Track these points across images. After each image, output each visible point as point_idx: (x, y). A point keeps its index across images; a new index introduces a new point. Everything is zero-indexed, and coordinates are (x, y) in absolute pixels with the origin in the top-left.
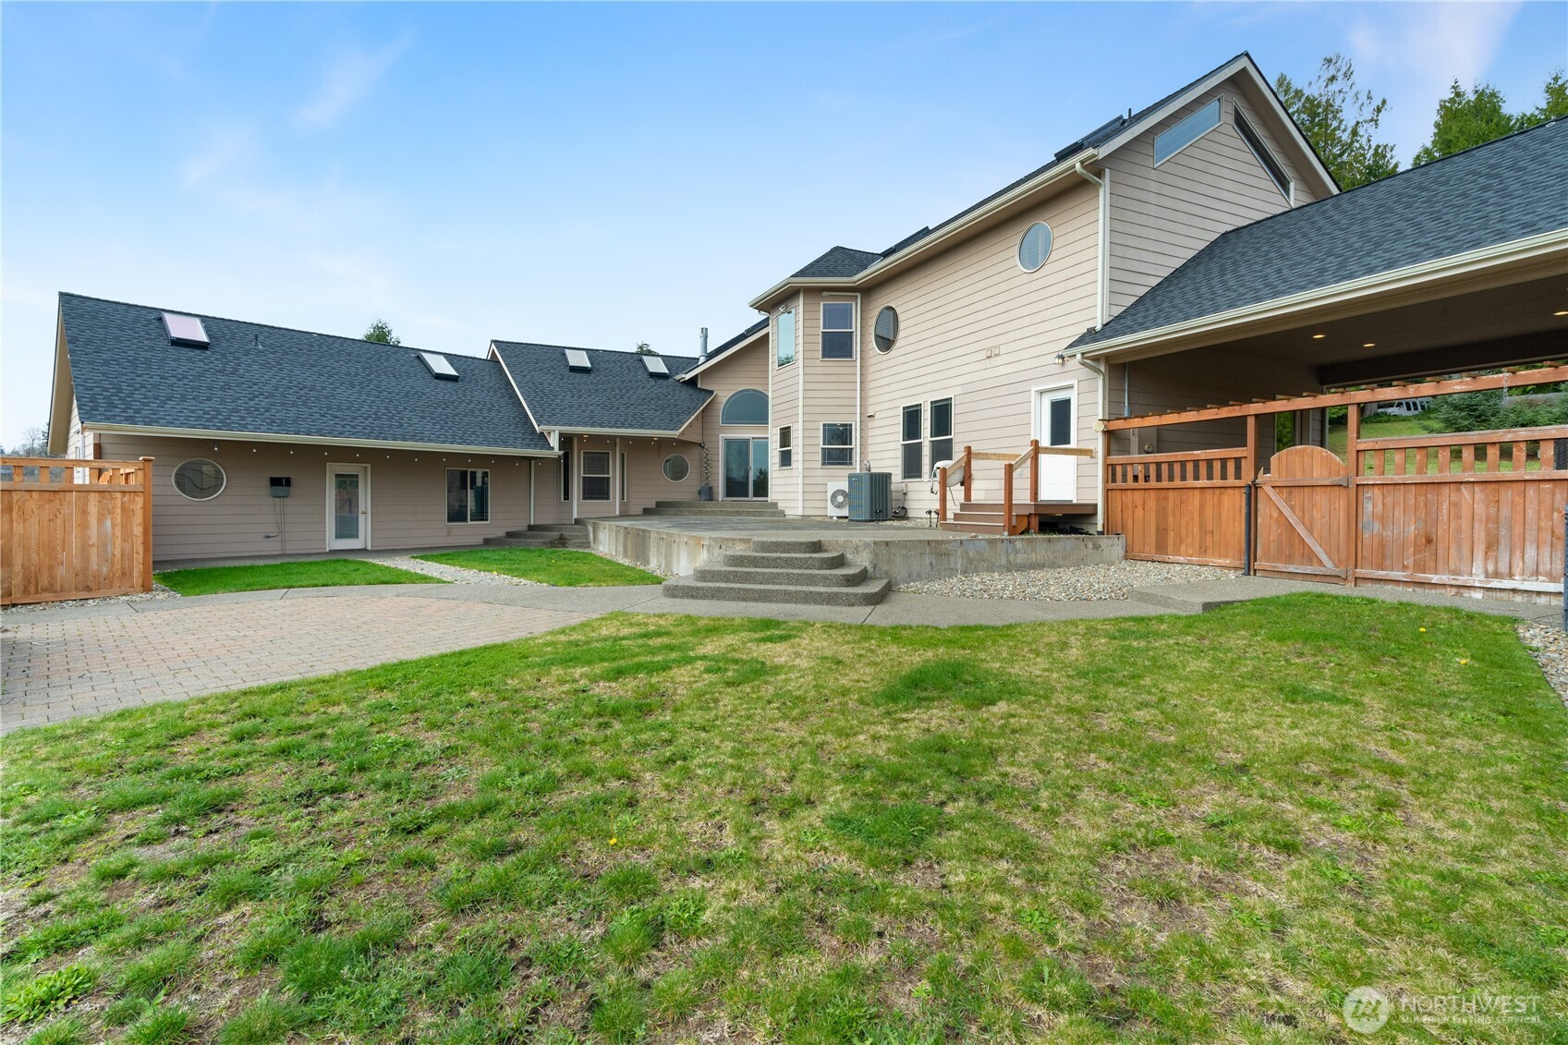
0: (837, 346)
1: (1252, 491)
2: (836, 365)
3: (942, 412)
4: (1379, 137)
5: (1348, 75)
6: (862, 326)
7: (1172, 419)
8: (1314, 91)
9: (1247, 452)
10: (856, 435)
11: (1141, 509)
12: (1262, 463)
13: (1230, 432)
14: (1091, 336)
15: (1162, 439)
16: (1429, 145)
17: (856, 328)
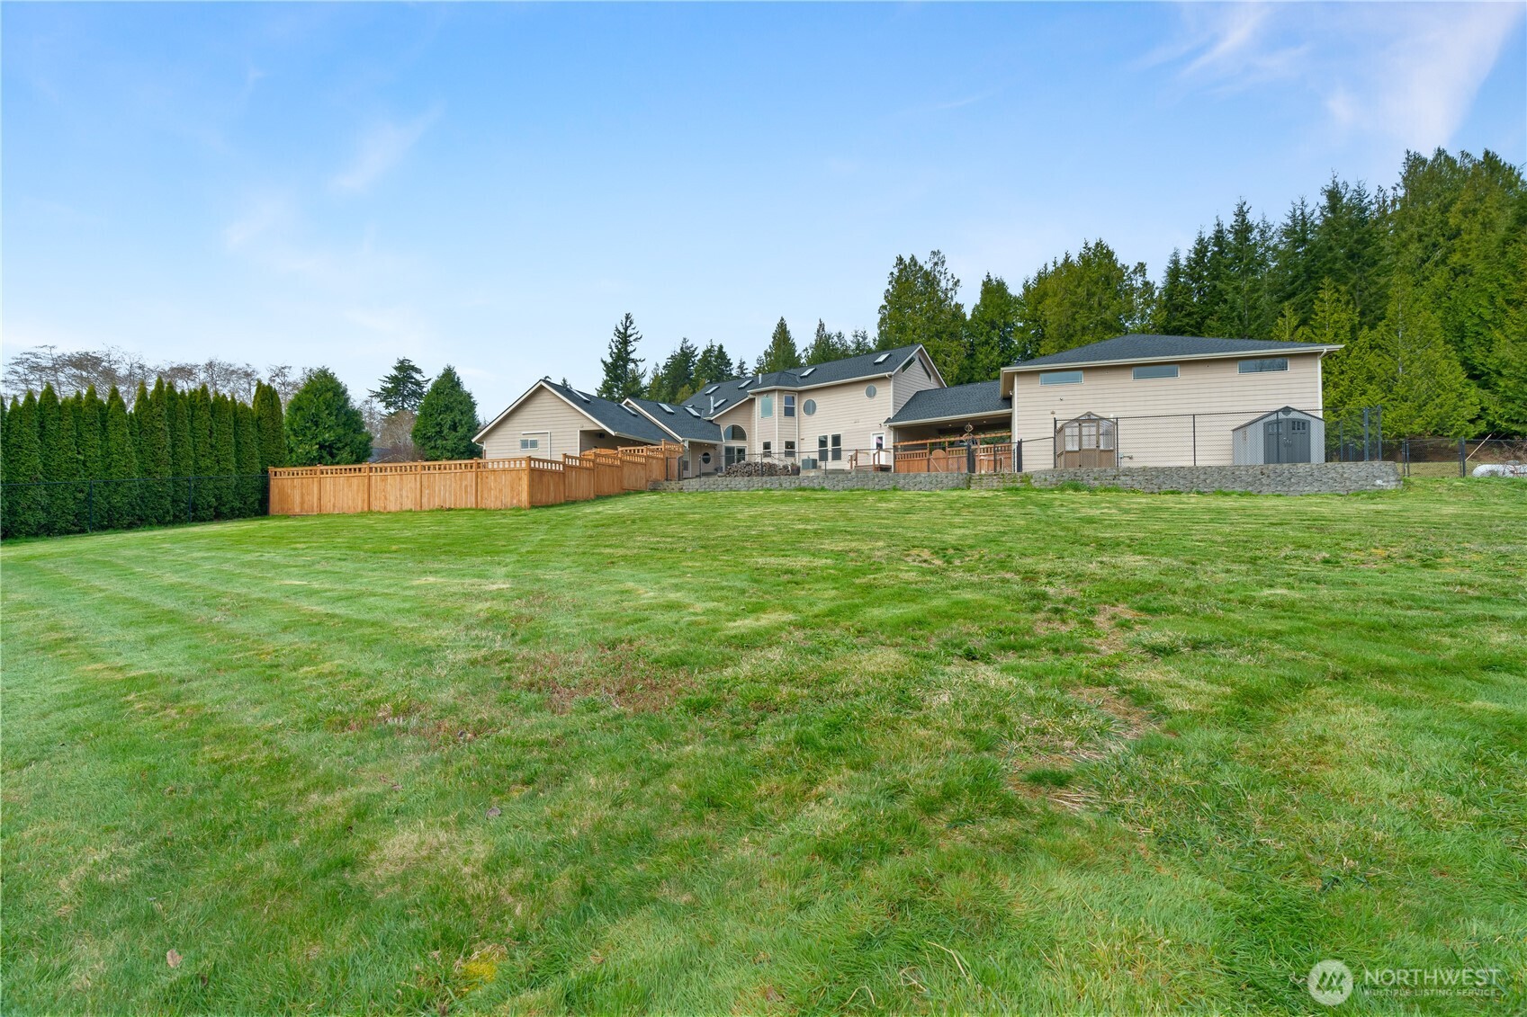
0: (789, 412)
1: (929, 460)
2: (789, 419)
3: (836, 440)
4: (957, 299)
5: (943, 262)
6: (799, 406)
7: (910, 443)
8: (928, 267)
9: (927, 451)
10: (796, 446)
11: (903, 465)
12: (931, 453)
13: (923, 446)
14: (889, 420)
15: (905, 448)
16: (978, 302)
17: (796, 406)
